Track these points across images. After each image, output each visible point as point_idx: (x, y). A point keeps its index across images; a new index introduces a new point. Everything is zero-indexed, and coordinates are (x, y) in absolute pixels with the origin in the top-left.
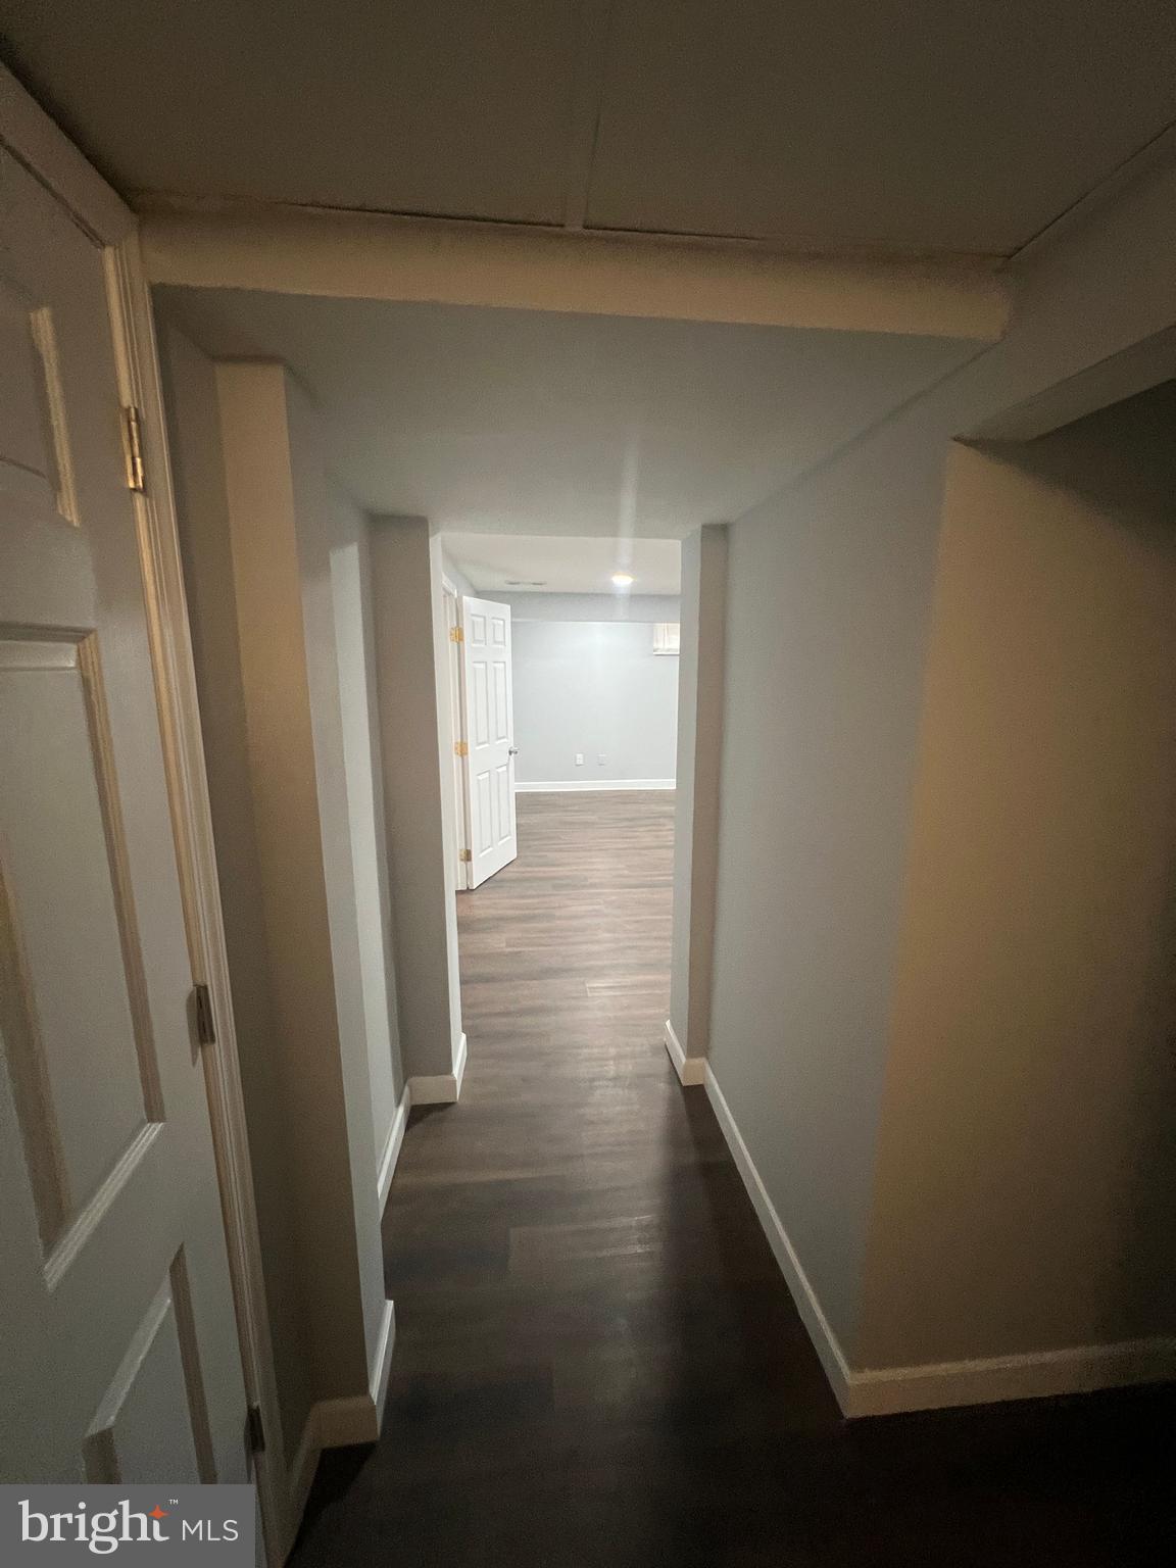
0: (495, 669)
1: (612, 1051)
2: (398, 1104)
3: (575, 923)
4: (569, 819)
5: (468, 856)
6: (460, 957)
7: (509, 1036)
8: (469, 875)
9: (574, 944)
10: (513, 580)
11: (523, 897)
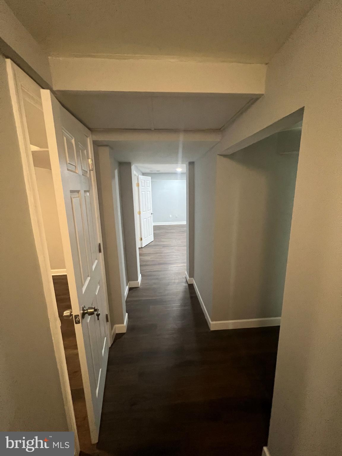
0: (147, 193)
1: (174, 278)
2: (127, 286)
3: (168, 254)
4: (168, 231)
5: (141, 239)
6: (140, 261)
7: (151, 276)
8: (141, 244)
9: (167, 258)
10: (152, 170)
11: (155, 249)
